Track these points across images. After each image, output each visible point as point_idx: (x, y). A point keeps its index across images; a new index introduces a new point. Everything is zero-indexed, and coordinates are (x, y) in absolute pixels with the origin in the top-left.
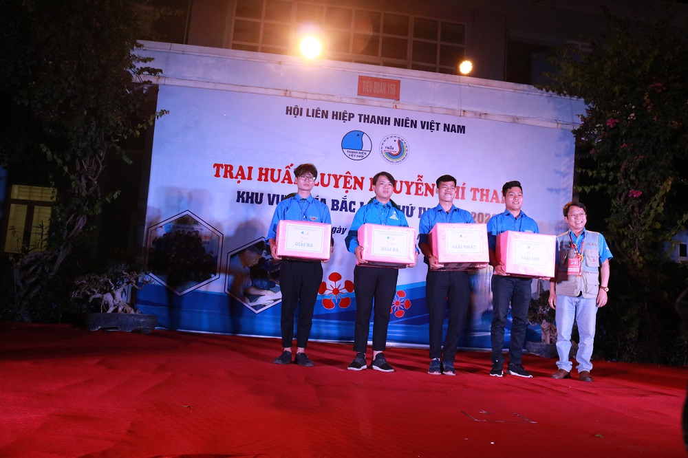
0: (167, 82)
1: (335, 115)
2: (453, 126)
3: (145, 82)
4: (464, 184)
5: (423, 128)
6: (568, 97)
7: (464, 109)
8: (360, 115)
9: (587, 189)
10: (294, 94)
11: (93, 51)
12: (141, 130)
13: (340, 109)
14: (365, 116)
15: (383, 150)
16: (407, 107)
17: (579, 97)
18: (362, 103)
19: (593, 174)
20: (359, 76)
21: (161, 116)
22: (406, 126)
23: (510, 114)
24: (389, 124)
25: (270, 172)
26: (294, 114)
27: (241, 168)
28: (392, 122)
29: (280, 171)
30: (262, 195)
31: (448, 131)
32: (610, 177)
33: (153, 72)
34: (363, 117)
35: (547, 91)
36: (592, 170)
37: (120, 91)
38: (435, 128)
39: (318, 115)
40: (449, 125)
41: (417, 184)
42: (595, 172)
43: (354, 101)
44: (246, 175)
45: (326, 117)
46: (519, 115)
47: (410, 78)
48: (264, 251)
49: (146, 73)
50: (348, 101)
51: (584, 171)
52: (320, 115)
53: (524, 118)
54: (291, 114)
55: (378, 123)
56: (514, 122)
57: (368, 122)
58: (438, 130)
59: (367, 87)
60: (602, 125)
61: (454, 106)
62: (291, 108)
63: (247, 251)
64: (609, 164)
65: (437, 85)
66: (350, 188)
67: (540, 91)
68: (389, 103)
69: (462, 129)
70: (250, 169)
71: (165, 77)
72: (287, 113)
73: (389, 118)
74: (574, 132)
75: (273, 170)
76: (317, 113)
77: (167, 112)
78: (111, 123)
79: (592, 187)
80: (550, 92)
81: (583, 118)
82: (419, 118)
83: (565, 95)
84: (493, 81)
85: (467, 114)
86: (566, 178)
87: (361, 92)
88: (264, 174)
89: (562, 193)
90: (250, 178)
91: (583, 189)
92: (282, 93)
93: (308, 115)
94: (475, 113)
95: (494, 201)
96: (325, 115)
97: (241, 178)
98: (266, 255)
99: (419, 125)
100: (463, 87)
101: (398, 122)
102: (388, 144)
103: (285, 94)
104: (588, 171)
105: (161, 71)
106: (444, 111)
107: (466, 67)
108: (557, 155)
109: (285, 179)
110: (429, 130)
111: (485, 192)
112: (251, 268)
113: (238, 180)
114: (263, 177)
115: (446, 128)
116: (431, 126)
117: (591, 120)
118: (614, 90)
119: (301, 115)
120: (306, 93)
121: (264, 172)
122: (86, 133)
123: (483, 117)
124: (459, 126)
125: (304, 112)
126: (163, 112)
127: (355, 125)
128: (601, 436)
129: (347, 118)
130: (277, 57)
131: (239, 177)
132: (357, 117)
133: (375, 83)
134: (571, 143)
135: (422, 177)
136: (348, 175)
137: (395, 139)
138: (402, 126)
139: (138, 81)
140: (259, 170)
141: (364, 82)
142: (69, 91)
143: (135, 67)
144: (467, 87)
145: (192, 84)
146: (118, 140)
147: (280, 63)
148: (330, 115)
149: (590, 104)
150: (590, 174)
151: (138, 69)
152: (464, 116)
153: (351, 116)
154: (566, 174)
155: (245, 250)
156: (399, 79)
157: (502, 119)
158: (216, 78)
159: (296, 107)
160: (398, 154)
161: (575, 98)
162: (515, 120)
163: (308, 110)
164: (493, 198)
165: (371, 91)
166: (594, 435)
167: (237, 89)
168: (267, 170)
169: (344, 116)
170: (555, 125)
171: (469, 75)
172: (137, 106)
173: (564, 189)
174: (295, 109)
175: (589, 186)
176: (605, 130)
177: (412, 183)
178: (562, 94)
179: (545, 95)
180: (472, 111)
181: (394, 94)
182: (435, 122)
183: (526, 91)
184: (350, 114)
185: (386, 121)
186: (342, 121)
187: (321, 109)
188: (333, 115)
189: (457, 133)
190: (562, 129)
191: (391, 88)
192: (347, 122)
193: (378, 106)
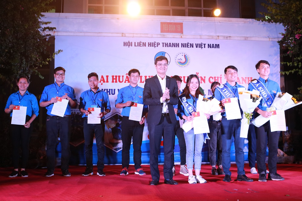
0: (59, 34)
2: (213, 45)
3: (47, 35)
4: (221, 75)
5: (197, 47)
6: (274, 23)
7: (218, 35)
8: (163, 43)
9: (288, 73)
10: (127, 35)
11: (20, 22)
12: (49, 62)
13: (152, 41)
14: (165, 43)
15: (176, 61)
17: (280, 23)
18: (163, 37)
19: (290, 64)
20: (161, 22)
21: (59, 53)
22: (188, 47)
23: (243, 36)
24: (179, 47)
25: (118, 77)
26: (128, 45)
27: (102, 77)
28: (180, 45)
29: (123, 76)
30: (115, 90)
31: (210, 48)
32: (299, 65)
33: (51, 29)
34: (164, 44)
35: (262, 21)
36: (289, 62)
37: (35, 41)
38: (203, 46)
39: (141, 45)
40: (210, 44)
42: (291, 63)
43: (159, 36)
44: (106, 80)
45: (145, 46)
46: (248, 36)
47: (188, 21)
48: (119, 119)
49: (48, 30)
50: (156, 36)
51: (285, 63)
52: (142, 45)
53: (251, 37)
54: (126, 46)
55: (173, 47)
56: (245, 40)
57: (167, 47)
58: (205, 47)
59: (166, 28)
60: (293, 38)
61: (213, 34)
62: (126, 42)
63: (109, 120)
64: (298, 58)
65: (203, 23)
67: (258, 22)
68: (178, 35)
69: (217, 46)
70: (107, 77)
71: (58, 32)
72: (124, 46)
73: (178, 44)
74: (279, 42)
75: (119, 77)
76: (140, 44)
77: (62, 51)
78: (34, 59)
79: (290, 71)
80: (264, 22)
81: (283, 34)
82: (194, 42)
83: (272, 22)
84: (232, 18)
85: (220, 38)
86: (276, 67)
87: (162, 31)
88: (114, 79)
89: (274, 76)
90: (107, 82)
91: (285, 73)
92: (121, 35)
93: (135, 46)
94: (224, 37)
96: (144, 45)
97: (103, 82)
98: (120, 121)
99: (194, 46)
100: (216, 23)
101: (183, 45)
102: (179, 57)
104: (287, 63)
105: (55, 28)
106: (207, 37)
107: (217, 12)
108: (270, 55)
109: (126, 80)
110: (200, 48)
112: (112, 129)
113: (101, 83)
114: (115, 80)
115: (209, 46)
116: (201, 46)
117: (287, 35)
118: (298, 19)
119: (132, 46)
120: (133, 34)
121: (115, 77)
122: (21, 66)
123: (229, 38)
124: (216, 45)
125: (133, 44)
126: (59, 51)
127: (160, 49)
128: (289, 195)
129: (156, 45)
130: (116, 16)
131: (102, 81)
132: (161, 45)
133: (169, 25)
134: (277, 48)
135: (198, 73)
137: (182, 54)
138: (186, 47)
139: (43, 34)
140: (112, 77)
141: (164, 25)
142: (10, 45)
143: (41, 27)
144: (219, 23)
145: (72, 34)
146: (37, 68)
147: (118, 19)
148: (147, 45)
149: (286, 26)
150: (288, 64)
151: (43, 28)
152: (218, 39)
153: (158, 44)
154: (276, 66)
155: (108, 119)
156: (182, 22)
157: (239, 39)
158: (85, 30)
159: (129, 42)
160: (185, 62)
161: (278, 24)
162: (246, 38)
163: (135, 43)
165: (167, 30)
166: (285, 195)
167: (96, 35)
168: (116, 76)
169: (154, 45)
170: (268, 39)
171: (219, 17)
172: (45, 48)
173: (275, 73)
174: (128, 43)
175: (288, 71)
176: (295, 41)
178: (270, 22)
179: (261, 23)
180: (222, 36)
181: (180, 30)
182: (203, 43)
183: (251, 22)
184: (157, 43)
185: (177, 45)
186: (153, 47)
187: (142, 42)
188: (149, 44)
189: (215, 48)
190: (272, 41)
191: (178, 27)
192: (156, 47)
193: (172, 38)
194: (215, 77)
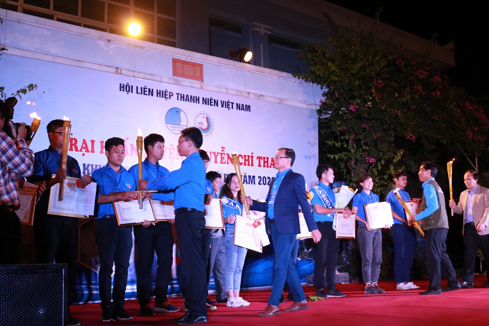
1: (159, 93)
2: (243, 105)
4: (252, 153)
5: (222, 106)
6: (311, 84)
7: (248, 91)
8: (178, 94)
10: (124, 72)
13: (162, 87)
14: (181, 94)
15: (196, 125)
16: (210, 87)
17: (318, 84)
18: (177, 83)
19: (338, 145)
20: (173, 59)
22: (211, 104)
23: (277, 96)
24: (198, 103)
26: (126, 91)
27: (84, 142)
28: (201, 100)
31: (239, 109)
35: (299, 78)
36: (337, 142)
38: (230, 106)
39: (146, 93)
40: (240, 104)
41: (222, 154)
43: (171, 81)
44: (89, 148)
45: (152, 95)
46: (283, 97)
47: (210, 62)
50: (167, 80)
53: (286, 100)
54: (123, 91)
55: (191, 101)
56: (280, 103)
57: (184, 100)
58: (232, 108)
59: (180, 69)
61: (241, 88)
62: (124, 85)
64: (346, 137)
65: (229, 70)
66: (174, 159)
67: (294, 78)
68: (196, 83)
69: (248, 108)
70: (93, 142)
72: (120, 90)
73: (199, 98)
74: (317, 111)
76: (145, 91)
77: (36, 87)
79: (339, 155)
80: (301, 79)
82: (220, 98)
83: (309, 82)
85: (252, 96)
86: (314, 147)
87: (175, 73)
89: (312, 159)
90: (93, 151)
92: (114, 70)
93: (137, 93)
94: (255, 95)
95: (272, 166)
97: (85, 151)
99: (219, 104)
100: (246, 72)
102: (199, 120)
103: (117, 71)
106: (235, 93)
108: (308, 129)
110: (227, 109)
111: (266, 160)
113: (82, 153)
115: (238, 107)
116: (228, 105)
119: (132, 92)
120: (134, 72)
123: (261, 98)
124: (246, 106)
125: (135, 90)
126: (32, 86)
127: (174, 103)
129: (168, 96)
131: (84, 150)
132: (175, 96)
133: (185, 65)
134: (314, 122)
135: (224, 148)
136: (172, 147)
138: (208, 104)
140: (100, 143)
141: (177, 64)
144: (249, 73)
145: (31, 55)
147: (109, 41)
148: (155, 93)
152: (249, 97)
154: (314, 145)
156: (201, 63)
157: (272, 100)
158: (53, 51)
160: (207, 128)
161: (315, 85)
162: (281, 101)
163: (137, 87)
164: (271, 165)
165: (182, 73)
167: (74, 63)
169: (166, 95)
170: (303, 106)
171: (249, 62)
173: (314, 156)
174: (126, 86)
177: (218, 153)
178: (307, 81)
179: (297, 81)
180: (253, 93)
181: (199, 76)
182: (230, 102)
183: (286, 78)
184: (170, 93)
185: (196, 100)
186: (164, 99)
187: (148, 87)
188: (157, 93)
189: (245, 111)
190: (310, 109)
191: (197, 71)
192: (168, 99)
193: (189, 87)
194: (245, 156)
